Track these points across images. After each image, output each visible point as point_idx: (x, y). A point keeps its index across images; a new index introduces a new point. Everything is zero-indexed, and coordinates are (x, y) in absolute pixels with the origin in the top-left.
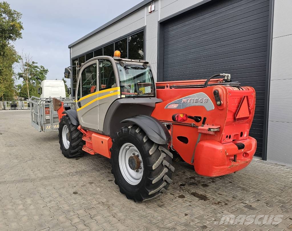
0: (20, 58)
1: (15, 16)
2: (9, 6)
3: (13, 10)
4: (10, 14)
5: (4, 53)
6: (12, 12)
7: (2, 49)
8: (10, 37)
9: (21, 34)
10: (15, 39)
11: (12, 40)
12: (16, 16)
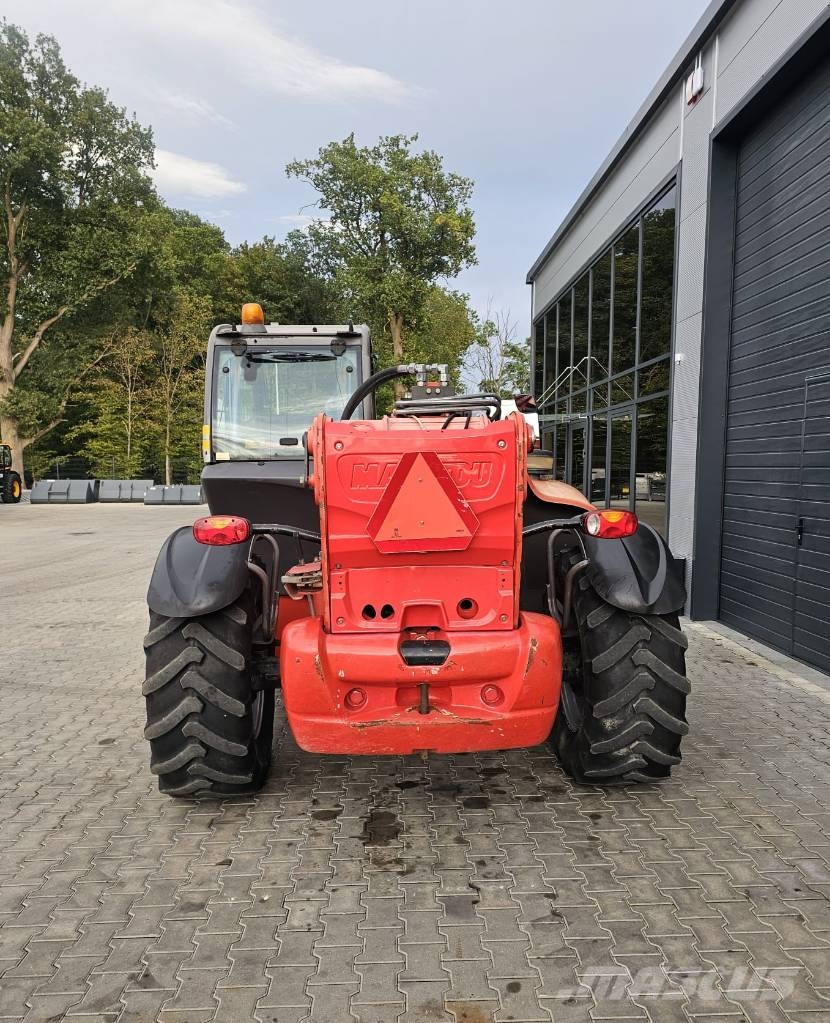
0: (491, 329)
1: (454, 195)
2: (441, 164)
3: (447, 175)
4: (439, 188)
5: (420, 319)
6: (446, 179)
7: (415, 309)
8: (440, 267)
9: (473, 249)
10: (458, 270)
11: (448, 274)
12: (456, 193)
